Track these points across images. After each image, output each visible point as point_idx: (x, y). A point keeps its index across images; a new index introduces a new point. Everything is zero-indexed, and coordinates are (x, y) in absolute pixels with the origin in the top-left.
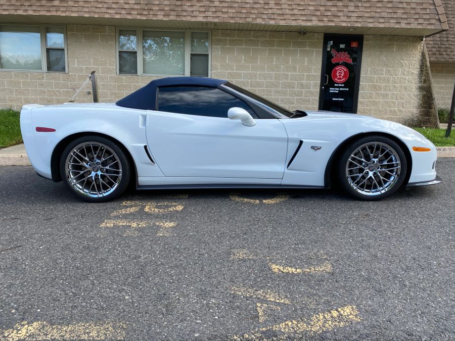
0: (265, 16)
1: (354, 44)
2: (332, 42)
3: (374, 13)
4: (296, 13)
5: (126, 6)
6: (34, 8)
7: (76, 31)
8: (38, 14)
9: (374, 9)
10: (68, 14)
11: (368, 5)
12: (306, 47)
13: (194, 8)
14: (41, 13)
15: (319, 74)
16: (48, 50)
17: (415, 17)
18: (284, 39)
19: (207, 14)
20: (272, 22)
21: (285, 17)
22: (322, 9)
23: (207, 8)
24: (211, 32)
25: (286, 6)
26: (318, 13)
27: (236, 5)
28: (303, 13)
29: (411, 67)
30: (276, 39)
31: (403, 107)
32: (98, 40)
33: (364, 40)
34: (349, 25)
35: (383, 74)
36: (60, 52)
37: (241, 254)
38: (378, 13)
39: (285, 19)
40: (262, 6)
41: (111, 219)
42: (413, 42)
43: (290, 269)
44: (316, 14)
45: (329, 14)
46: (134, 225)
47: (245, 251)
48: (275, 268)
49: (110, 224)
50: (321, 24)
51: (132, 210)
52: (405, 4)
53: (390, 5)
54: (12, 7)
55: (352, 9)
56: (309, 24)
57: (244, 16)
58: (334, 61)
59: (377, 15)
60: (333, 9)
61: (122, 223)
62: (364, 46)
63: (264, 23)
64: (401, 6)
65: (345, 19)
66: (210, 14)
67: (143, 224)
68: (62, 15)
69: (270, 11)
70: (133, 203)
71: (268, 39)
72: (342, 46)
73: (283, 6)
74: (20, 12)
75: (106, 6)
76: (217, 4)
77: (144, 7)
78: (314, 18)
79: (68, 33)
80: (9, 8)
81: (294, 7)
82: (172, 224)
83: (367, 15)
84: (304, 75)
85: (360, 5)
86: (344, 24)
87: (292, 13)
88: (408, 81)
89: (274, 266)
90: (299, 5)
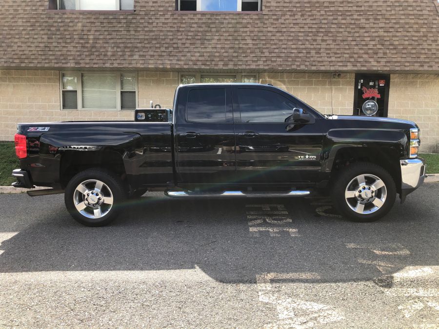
0: (307, 63)
1: (382, 81)
2: (362, 80)
3: (400, 58)
4: (334, 60)
5: (193, 58)
6: (118, 61)
7: (146, 77)
8: (122, 66)
9: (399, 55)
10: (145, 66)
11: (395, 52)
12: (340, 85)
13: (248, 58)
14: (124, 66)
15: (352, 107)
16: (122, 93)
17: (436, 61)
18: (320, 79)
19: (259, 63)
20: (314, 68)
21: (324, 63)
22: (356, 56)
23: (259, 58)
24: (258, 75)
25: (325, 55)
26: (352, 60)
27: (283, 55)
28: (340, 60)
29: (433, 100)
30: (314, 80)
31: (428, 135)
32: (164, 83)
33: (391, 78)
34: (379, 69)
35: (409, 107)
36: (131, 94)
37: (352, 246)
38: (403, 59)
39: (324, 65)
40: (305, 55)
41: (251, 227)
42: (434, 79)
43: (385, 252)
44: (351, 60)
45: (361, 60)
46: (271, 230)
47: (353, 244)
48: (377, 252)
49: (254, 229)
50: (356, 69)
51: (259, 221)
52: (426, 50)
53: (414, 51)
54: (101, 61)
55: (380, 55)
56: (345, 69)
57: (290, 63)
58: (364, 96)
59: (403, 60)
60: (365, 56)
61: (262, 229)
62: (391, 83)
63: (306, 69)
64: (423, 52)
65: (375, 64)
66: (261, 63)
67: (275, 230)
68: (141, 66)
69: (312, 59)
70: (255, 217)
71: (307, 79)
72: (371, 84)
73: (321, 55)
74: (108, 65)
75: (176, 58)
76: (267, 54)
77: (207, 58)
78: (349, 64)
79: (139, 78)
80: (98, 62)
81: (331, 55)
82: (294, 230)
83: (394, 60)
84: (339, 109)
85: (388, 52)
86: (375, 68)
87: (330, 60)
88: (432, 112)
89: (375, 251)
90: (336, 53)
